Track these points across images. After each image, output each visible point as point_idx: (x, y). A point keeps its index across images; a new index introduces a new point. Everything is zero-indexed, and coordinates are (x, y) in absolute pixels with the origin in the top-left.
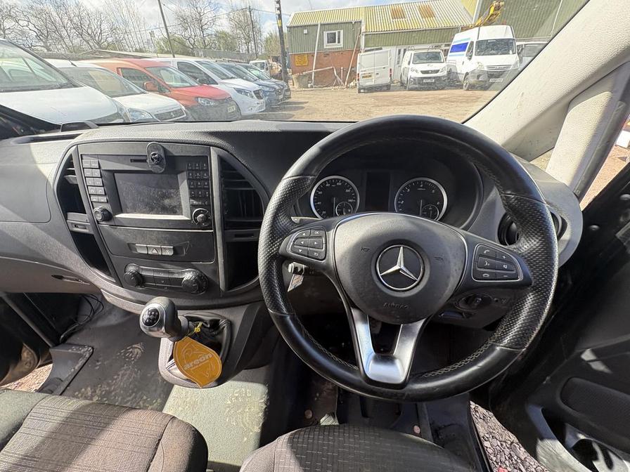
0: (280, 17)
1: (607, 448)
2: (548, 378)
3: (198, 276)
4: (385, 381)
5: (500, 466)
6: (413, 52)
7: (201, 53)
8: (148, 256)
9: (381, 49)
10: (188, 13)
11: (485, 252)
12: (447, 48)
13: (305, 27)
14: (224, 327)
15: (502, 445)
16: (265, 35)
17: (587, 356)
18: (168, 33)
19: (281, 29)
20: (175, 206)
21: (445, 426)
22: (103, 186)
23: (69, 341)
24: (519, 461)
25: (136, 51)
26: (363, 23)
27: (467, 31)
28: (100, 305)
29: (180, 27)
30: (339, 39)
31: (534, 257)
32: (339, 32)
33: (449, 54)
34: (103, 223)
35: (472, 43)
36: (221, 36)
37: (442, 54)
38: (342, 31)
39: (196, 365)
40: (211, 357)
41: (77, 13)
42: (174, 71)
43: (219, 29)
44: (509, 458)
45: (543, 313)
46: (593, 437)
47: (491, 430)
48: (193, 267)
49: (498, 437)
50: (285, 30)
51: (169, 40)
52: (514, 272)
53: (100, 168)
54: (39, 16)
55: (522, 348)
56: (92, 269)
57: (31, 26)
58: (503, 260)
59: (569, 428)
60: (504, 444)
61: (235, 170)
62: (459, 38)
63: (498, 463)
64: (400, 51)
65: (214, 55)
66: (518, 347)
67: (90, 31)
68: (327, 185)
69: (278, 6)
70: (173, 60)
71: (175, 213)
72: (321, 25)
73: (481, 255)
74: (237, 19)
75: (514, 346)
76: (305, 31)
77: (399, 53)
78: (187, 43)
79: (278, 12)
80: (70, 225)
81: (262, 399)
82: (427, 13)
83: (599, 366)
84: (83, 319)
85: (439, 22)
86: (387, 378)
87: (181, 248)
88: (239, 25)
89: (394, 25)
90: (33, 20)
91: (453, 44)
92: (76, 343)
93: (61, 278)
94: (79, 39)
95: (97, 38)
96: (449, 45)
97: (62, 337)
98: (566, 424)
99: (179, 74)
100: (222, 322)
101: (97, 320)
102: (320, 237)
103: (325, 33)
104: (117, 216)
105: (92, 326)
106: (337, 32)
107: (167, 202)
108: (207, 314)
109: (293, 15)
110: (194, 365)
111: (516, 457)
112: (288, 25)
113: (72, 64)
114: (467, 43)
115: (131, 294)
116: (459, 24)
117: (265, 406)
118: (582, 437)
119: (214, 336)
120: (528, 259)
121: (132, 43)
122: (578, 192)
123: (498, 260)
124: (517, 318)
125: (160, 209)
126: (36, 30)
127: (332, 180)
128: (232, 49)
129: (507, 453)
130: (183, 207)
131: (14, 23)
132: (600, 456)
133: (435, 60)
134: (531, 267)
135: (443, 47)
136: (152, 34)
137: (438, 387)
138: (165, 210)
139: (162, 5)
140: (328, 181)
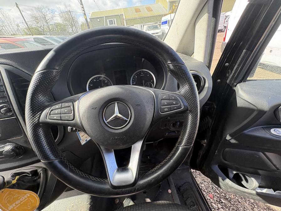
0: (85, 15)
1: (245, 174)
2: (216, 151)
3: (15, 147)
4: (124, 184)
5: (209, 194)
6: (147, 26)
7: (48, 33)
9: (133, 25)
10: (37, 15)
11: (164, 97)
12: (160, 23)
13: (98, 18)
14: (41, 173)
15: (208, 184)
16: (80, 23)
17: (228, 138)
18: (27, 26)
19: (86, 20)
21: (182, 185)
24: (216, 189)
25: (12, 35)
26: (124, 15)
27: (167, 16)
29: (34, 22)
30: (114, 22)
31: (187, 95)
32: (114, 20)
33: (161, 26)
35: (169, 20)
36: (57, 25)
37: (159, 26)
38: (115, 19)
39: (18, 204)
40: (29, 195)
42: (33, 43)
43: (56, 21)
44: (212, 189)
45: (197, 123)
46: (239, 171)
47: (203, 179)
48: (10, 142)
49: (206, 181)
50: (89, 20)
51: (29, 29)
52: (179, 105)
55: (191, 145)
58: (173, 100)
59: (229, 170)
60: (209, 183)
61: (21, 77)
62: (164, 19)
63: (208, 193)
64: (141, 26)
65: (56, 34)
66: (189, 144)
68: (94, 81)
69: (83, 9)
70: (31, 37)
72: (105, 17)
73: (162, 100)
74: (64, 17)
75: (187, 145)
76: (98, 20)
77: (141, 27)
78: (40, 29)
79: (84, 12)
81: (87, 202)
82: (149, 9)
83: (233, 141)
85: (155, 13)
86: (124, 182)
88: (66, 19)
89: (137, 15)
91: (162, 22)
96: (161, 22)
98: (228, 169)
99: (35, 44)
100: (40, 171)
102: (69, 106)
103: (108, 20)
106: (113, 19)
108: (29, 168)
109: (91, 13)
110: (16, 205)
111: (214, 188)
112: (90, 18)
114: (167, 21)
116: (163, 14)
117: (90, 206)
118: (235, 172)
119: (35, 180)
120: (185, 96)
121: (8, 32)
122: (208, 65)
123: (171, 100)
124: (186, 129)
127: (96, 77)
128: (65, 30)
129: (211, 187)
132: (243, 178)
133: (156, 28)
134: (187, 100)
135: (159, 23)
136: (18, 26)
137: (153, 179)
139: (21, 11)
140: (94, 78)
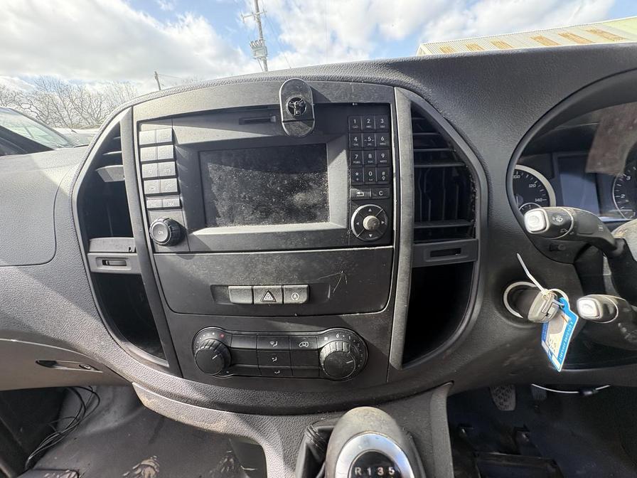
8: (252, 310)
20: (315, 206)
22: (176, 176)
23: (39, 465)
28: (93, 399)
34: (166, 249)
41: (79, 95)
53: (174, 141)
54: (42, 100)
56: (122, 344)
57: (33, 108)
67: (90, 111)
71: (312, 218)
80: (92, 261)
84: (65, 423)
87: (323, 287)
90: (37, 104)
92: (51, 466)
93: (50, 364)
94: (78, 118)
95: (96, 116)
97: (30, 458)
101: (87, 423)
104: (196, 233)
105: (80, 434)
107: (299, 198)
113: (72, 131)
115: (196, 389)
125: (282, 213)
126: (38, 112)
130: (330, 204)
131: (17, 106)
138: (294, 214)
